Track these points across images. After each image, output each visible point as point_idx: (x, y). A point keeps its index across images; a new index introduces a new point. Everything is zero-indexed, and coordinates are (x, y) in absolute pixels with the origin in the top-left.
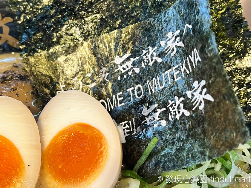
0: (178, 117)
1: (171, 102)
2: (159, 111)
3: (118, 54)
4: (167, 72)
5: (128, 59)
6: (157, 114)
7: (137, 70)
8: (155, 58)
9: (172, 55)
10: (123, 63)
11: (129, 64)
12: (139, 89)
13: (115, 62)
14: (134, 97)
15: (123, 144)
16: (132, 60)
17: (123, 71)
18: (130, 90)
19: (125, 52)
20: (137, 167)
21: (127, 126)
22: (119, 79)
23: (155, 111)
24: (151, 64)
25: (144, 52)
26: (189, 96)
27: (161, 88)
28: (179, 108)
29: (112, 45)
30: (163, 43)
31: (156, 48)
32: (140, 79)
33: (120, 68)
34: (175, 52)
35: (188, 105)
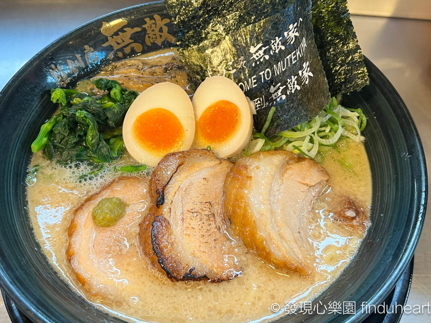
0: (293, 92)
1: (289, 80)
2: (281, 88)
3: (253, 45)
4: (288, 57)
5: (260, 49)
6: (280, 91)
7: (267, 57)
8: (280, 46)
9: (292, 43)
10: (257, 52)
11: (261, 52)
12: (268, 72)
13: (250, 51)
14: (264, 78)
15: (254, 115)
16: (264, 49)
17: (257, 59)
18: (261, 73)
19: (258, 43)
20: (264, 130)
21: (259, 102)
22: (253, 65)
23: (279, 89)
24: (277, 51)
25: (273, 42)
26: (300, 75)
27: (283, 70)
28: (294, 84)
29: (248, 37)
30: (286, 34)
31: (281, 38)
32: (269, 64)
33: (254, 56)
34: (293, 41)
35: (299, 82)
